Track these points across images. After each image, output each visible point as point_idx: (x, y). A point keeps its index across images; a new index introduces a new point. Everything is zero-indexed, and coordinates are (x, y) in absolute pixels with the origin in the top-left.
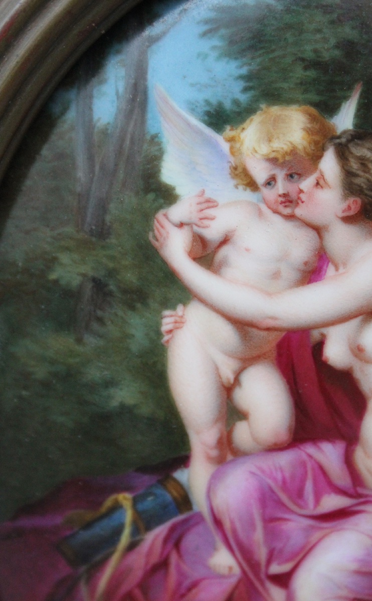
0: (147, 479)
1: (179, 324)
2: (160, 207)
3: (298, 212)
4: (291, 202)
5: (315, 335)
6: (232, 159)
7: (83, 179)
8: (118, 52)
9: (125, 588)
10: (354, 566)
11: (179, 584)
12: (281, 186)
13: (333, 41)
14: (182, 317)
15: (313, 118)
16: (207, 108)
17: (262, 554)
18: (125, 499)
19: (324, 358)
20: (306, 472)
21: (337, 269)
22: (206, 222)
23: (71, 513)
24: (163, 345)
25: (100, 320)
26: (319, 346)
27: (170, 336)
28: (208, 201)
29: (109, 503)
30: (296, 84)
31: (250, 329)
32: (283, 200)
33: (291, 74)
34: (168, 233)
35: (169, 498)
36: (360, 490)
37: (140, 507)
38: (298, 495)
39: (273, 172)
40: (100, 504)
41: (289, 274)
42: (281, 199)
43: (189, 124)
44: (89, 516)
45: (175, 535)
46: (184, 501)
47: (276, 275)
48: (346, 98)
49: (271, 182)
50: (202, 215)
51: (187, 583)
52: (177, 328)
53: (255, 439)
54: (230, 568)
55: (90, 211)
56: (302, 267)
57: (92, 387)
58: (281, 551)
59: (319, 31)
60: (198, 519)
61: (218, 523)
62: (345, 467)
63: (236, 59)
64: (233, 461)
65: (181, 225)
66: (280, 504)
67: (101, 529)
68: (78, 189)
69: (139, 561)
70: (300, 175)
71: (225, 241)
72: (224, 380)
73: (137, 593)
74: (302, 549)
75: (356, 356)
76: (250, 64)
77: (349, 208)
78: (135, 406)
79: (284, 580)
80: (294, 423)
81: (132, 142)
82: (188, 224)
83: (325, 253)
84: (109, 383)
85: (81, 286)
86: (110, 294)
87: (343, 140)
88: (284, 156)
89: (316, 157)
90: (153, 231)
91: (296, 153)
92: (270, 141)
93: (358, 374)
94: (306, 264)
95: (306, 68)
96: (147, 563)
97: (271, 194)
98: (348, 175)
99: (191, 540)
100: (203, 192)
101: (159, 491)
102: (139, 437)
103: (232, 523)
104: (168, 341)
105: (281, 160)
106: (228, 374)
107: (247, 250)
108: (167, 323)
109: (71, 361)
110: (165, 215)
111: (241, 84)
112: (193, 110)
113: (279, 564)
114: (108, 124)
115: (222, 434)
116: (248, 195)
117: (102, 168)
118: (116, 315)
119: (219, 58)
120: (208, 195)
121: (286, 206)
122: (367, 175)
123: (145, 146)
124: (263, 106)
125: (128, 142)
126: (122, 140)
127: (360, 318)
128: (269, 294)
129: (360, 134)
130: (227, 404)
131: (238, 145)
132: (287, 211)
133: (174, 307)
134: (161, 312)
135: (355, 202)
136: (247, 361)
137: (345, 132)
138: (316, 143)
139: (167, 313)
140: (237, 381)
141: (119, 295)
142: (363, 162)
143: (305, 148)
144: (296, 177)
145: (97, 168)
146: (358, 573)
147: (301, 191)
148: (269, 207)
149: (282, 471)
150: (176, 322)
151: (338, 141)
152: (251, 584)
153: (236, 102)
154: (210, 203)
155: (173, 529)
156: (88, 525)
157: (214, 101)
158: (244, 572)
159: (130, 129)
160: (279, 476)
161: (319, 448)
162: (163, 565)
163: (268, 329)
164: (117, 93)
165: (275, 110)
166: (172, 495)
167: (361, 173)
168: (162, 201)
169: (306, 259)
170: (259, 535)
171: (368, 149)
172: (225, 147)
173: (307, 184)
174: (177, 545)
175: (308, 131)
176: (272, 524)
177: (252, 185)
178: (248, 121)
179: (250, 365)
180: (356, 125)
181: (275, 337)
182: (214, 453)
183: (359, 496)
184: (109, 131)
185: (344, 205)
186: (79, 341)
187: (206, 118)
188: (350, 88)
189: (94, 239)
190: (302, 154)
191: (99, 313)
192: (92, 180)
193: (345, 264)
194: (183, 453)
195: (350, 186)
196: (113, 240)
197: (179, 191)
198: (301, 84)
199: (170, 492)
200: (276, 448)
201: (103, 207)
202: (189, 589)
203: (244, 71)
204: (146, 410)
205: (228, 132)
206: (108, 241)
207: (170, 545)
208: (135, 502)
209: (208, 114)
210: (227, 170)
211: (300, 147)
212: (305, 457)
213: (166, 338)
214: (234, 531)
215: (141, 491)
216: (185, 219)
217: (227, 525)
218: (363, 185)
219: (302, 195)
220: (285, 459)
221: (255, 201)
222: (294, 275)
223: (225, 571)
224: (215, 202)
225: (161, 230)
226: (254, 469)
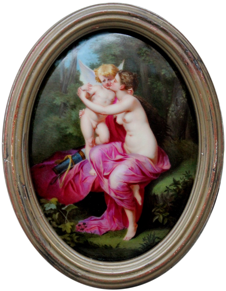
0: (75, 151)
1: (83, 113)
2: (79, 86)
3: (110, 88)
4: (109, 85)
5: (114, 116)
6: (96, 76)
7: (62, 80)
8: (70, 52)
9: (69, 179)
10: (124, 174)
11: (82, 178)
12: (107, 82)
13: (118, 50)
14: (84, 112)
15: (114, 67)
16: (90, 64)
17: (102, 170)
18: (70, 156)
19: (116, 122)
20: (112, 149)
21: (119, 101)
22: (90, 90)
23: (56, 160)
24: (79, 118)
25: (65, 113)
26: (115, 119)
27: (81, 116)
28: (90, 85)
29: (66, 157)
30: (110, 60)
31: (99, 115)
32: (107, 85)
33: (109, 57)
34: (81, 92)
35: (80, 156)
36: (125, 154)
37: (73, 158)
38: (111, 155)
39: (105, 79)
40: (64, 158)
41: (108, 102)
42: (106, 85)
43: (86, 68)
44: (61, 161)
45: (82, 165)
46: (84, 157)
47: (105, 102)
48: (121, 63)
49: (104, 81)
50: (89, 88)
51: (84, 178)
52: (83, 114)
53: (101, 141)
54: (95, 174)
55: (63, 87)
56: (111, 100)
57: (63, 129)
58: (107, 169)
59: (115, 48)
60: (87, 161)
61: (92, 162)
62: (122, 148)
63: (97, 54)
64: (95, 146)
65: (84, 90)
66: (106, 157)
67: (64, 164)
68: (61, 82)
69: (72, 172)
70: (111, 79)
71: (94, 94)
72: (94, 127)
73: (72, 181)
74: (112, 169)
75: (124, 121)
76: (100, 55)
77: (122, 87)
78: (73, 133)
79: (107, 177)
80: (109, 137)
81: (73, 71)
82: (86, 90)
83: (116, 97)
84: (67, 128)
85: (61, 105)
86: (68, 106)
87: (120, 72)
88: (107, 75)
89: (114, 76)
90: (78, 92)
91: (110, 75)
92: (104, 72)
93: (124, 126)
94: (112, 100)
95: (112, 56)
96: (74, 173)
97: (105, 84)
98: (122, 79)
99: (85, 167)
100: (89, 83)
101: (78, 154)
102: (73, 141)
103: (95, 162)
104: (80, 118)
105: (106, 76)
106: (94, 126)
107: (99, 96)
108: (80, 113)
109: (58, 122)
110: (80, 88)
111: (98, 59)
112: (87, 65)
113: (106, 173)
114: (68, 68)
115: (93, 140)
116: (99, 84)
117: (66, 78)
118: (69, 111)
119: (93, 54)
120: (90, 84)
121: (108, 86)
122: (126, 80)
123: (76, 73)
124: (103, 64)
125: (72, 72)
126: (71, 71)
127: (125, 112)
128: (104, 106)
129: (124, 71)
130: (94, 132)
131: (97, 73)
132: (108, 87)
133: (82, 109)
134: (79, 110)
135: (123, 86)
136: (99, 122)
137: (121, 70)
138: (114, 72)
139: (80, 111)
140: (96, 127)
141: (70, 107)
142: (125, 77)
143: (112, 74)
144: (110, 80)
145: (65, 77)
146: (125, 175)
147: (111, 83)
148: (104, 87)
149: (107, 149)
150: (82, 113)
151: (119, 72)
152: (100, 178)
153: (97, 63)
154: (91, 85)
155: (81, 164)
156: (61, 163)
157: (92, 63)
158: (98, 175)
159: (73, 69)
160: (106, 151)
161: (116, 144)
162: (78, 173)
163: (104, 115)
164: (70, 61)
165: (105, 65)
166: (81, 155)
167: (124, 79)
168: (80, 85)
169: (112, 99)
170: (101, 165)
171: (126, 74)
172: (94, 73)
173: (112, 81)
174: (82, 168)
175: (113, 70)
176: (105, 162)
177: (100, 81)
178: (99, 67)
179: (99, 123)
180: (123, 69)
181: (106, 117)
182: (91, 145)
183: (125, 155)
184: (68, 69)
185: (121, 86)
186: (60, 117)
187: (90, 67)
188: (122, 60)
189: (64, 94)
190: (111, 75)
191: (65, 111)
192: (64, 80)
193: (121, 100)
194: (84, 145)
195: (122, 82)
196: (68, 94)
197: (84, 83)
198: (111, 59)
199: (80, 154)
200: (106, 143)
201: (66, 86)
202: (85, 179)
203: (98, 56)
204: (75, 134)
205: (95, 70)
206: (67, 94)
207: (80, 168)
208: (72, 157)
209: (90, 66)
210: (95, 78)
211: (111, 73)
212: (112, 145)
213: (80, 117)
214: (96, 164)
215: (74, 154)
216: (85, 89)
217: (94, 163)
218: (125, 82)
219: (111, 84)
220: (108, 146)
221: (101, 85)
222: (110, 102)
223: (94, 175)
224: (92, 85)
225: (79, 91)
226: (100, 149)
